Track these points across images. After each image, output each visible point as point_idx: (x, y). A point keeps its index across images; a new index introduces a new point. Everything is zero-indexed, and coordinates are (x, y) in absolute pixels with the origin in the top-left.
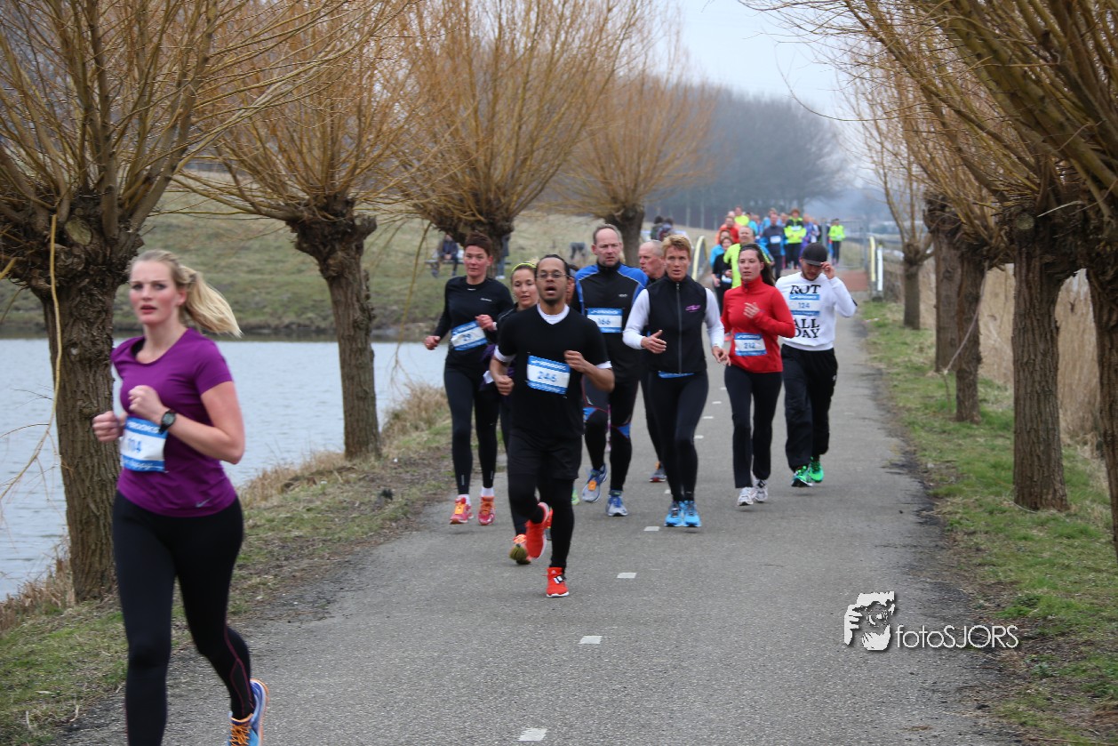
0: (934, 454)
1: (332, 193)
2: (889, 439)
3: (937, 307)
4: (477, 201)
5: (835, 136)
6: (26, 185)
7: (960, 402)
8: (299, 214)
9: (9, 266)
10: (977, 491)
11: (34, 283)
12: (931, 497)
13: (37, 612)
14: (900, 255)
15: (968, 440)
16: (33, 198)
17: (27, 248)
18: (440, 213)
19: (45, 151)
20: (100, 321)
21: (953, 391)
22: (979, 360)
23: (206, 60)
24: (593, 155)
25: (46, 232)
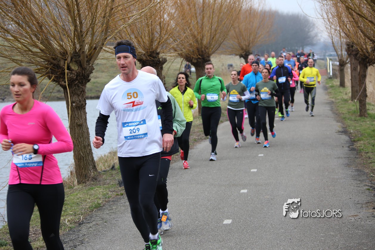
0: (353, 128)
1: (152, 50)
2: (337, 123)
3: (351, 80)
4: (198, 51)
6: (57, 52)
8: (142, 58)
9: (52, 78)
11: (60, 83)
14: (337, 63)
16: (59, 56)
17: (58, 72)
18: (187, 56)
19: (63, 41)
20: (82, 94)
23: (112, 9)
25: (64, 67)
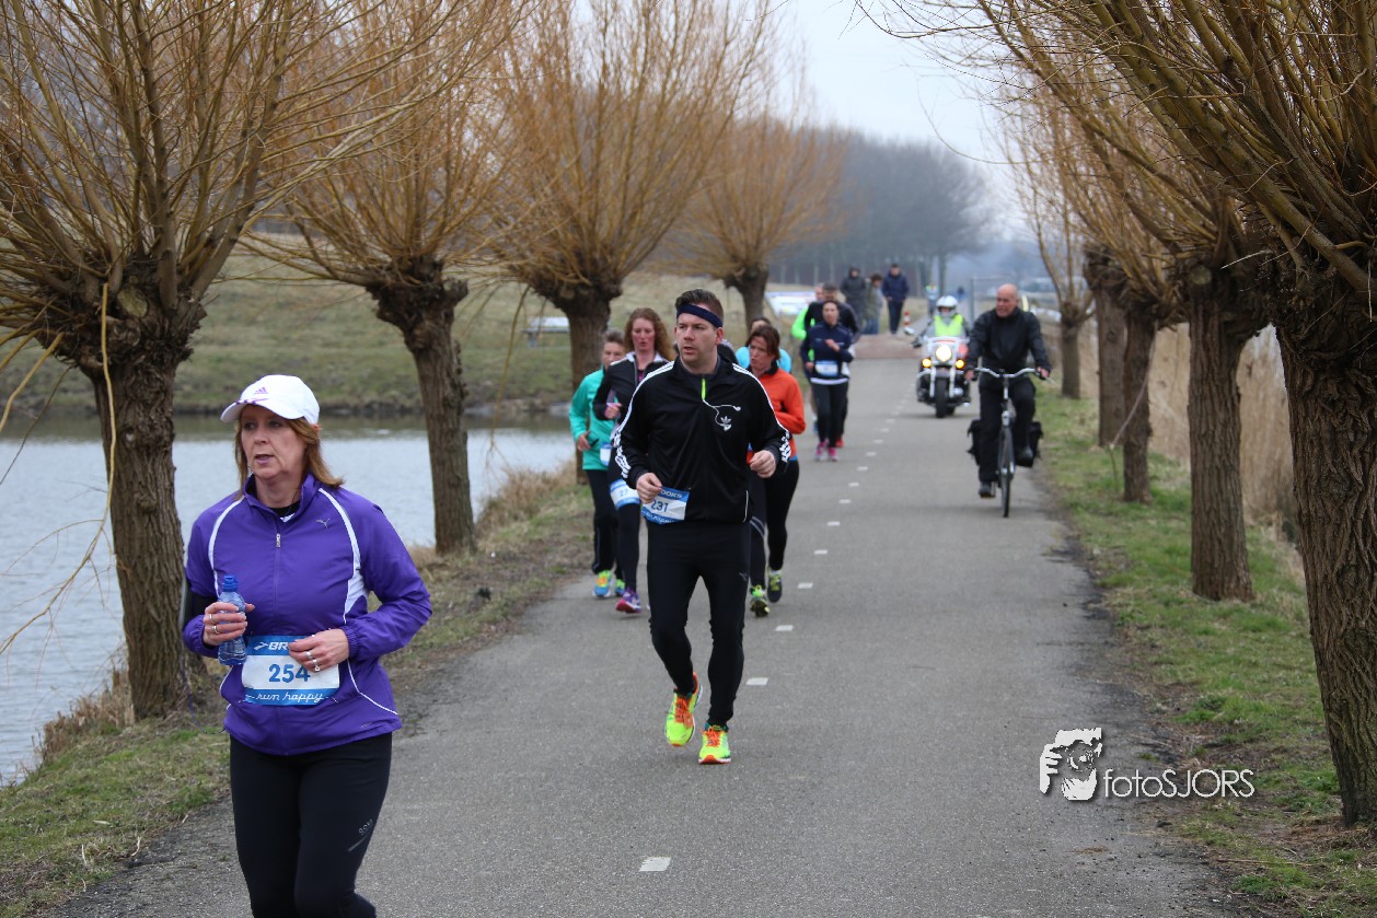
0: (1100, 539)
1: (418, 254)
2: (1049, 523)
3: (1100, 373)
4: (581, 262)
5: (981, 182)
6: (74, 251)
7: (1128, 480)
8: (381, 279)
9: (55, 343)
10: (1149, 580)
11: (83, 360)
12: (1099, 588)
13: (92, 731)
14: (1057, 316)
15: (1139, 523)
16: (81, 265)
17: (74, 322)
18: (539, 276)
19: (94, 211)
20: (158, 402)
21: (1121, 468)
22: (1148, 432)
23: (274, 106)
24: (709, 208)
25: (96, 304)
